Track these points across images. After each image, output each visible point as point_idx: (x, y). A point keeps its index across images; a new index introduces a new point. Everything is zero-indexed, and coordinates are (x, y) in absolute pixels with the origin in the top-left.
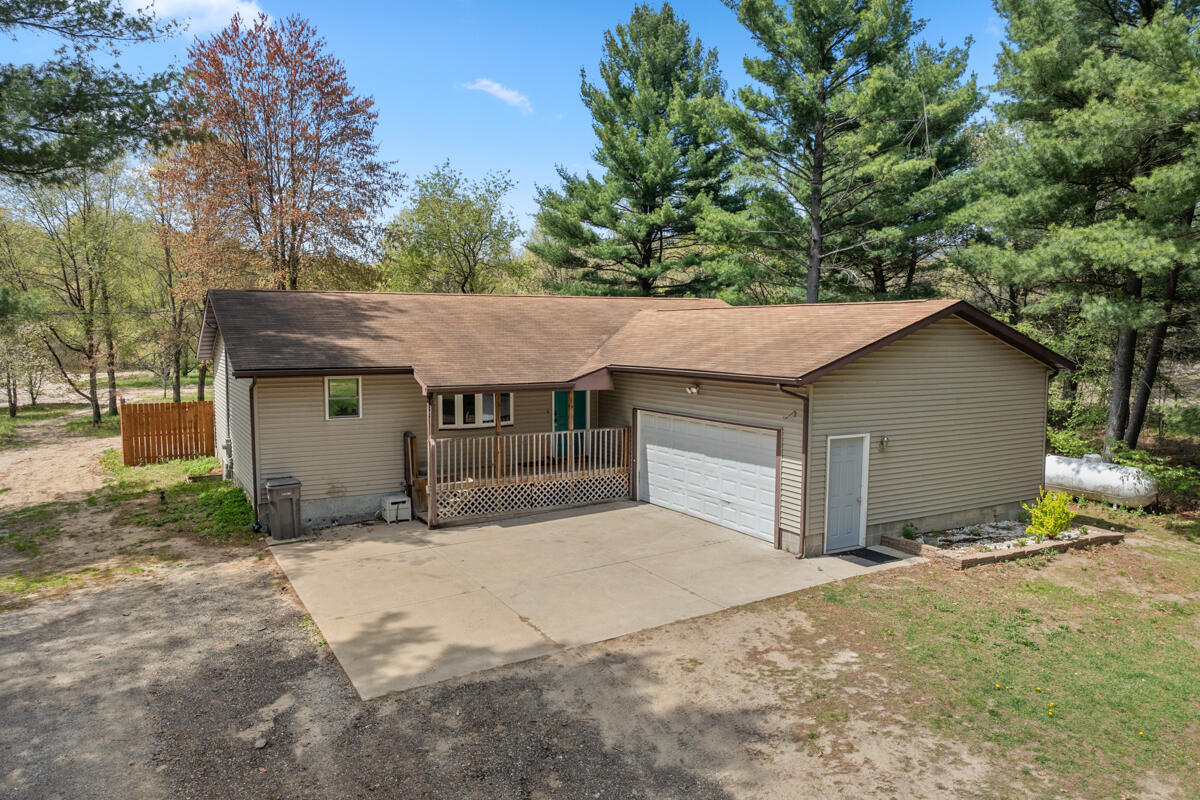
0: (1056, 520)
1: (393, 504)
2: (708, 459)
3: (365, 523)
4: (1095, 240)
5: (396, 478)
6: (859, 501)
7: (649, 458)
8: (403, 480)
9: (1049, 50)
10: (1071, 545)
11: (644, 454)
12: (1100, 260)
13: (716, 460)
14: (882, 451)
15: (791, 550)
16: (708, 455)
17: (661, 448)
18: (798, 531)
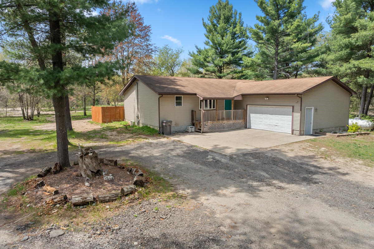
0: (356, 128)
1: (191, 128)
2: (270, 115)
3: (183, 132)
4: (362, 63)
5: (189, 122)
6: (311, 123)
7: (251, 117)
8: (191, 122)
9: (349, 16)
10: (359, 134)
11: (250, 116)
12: (364, 68)
13: (273, 116)
14: (316, 112)
15: (296, 134)
16: (270, 114)
17: (255, 114)
18: (299, 130)
